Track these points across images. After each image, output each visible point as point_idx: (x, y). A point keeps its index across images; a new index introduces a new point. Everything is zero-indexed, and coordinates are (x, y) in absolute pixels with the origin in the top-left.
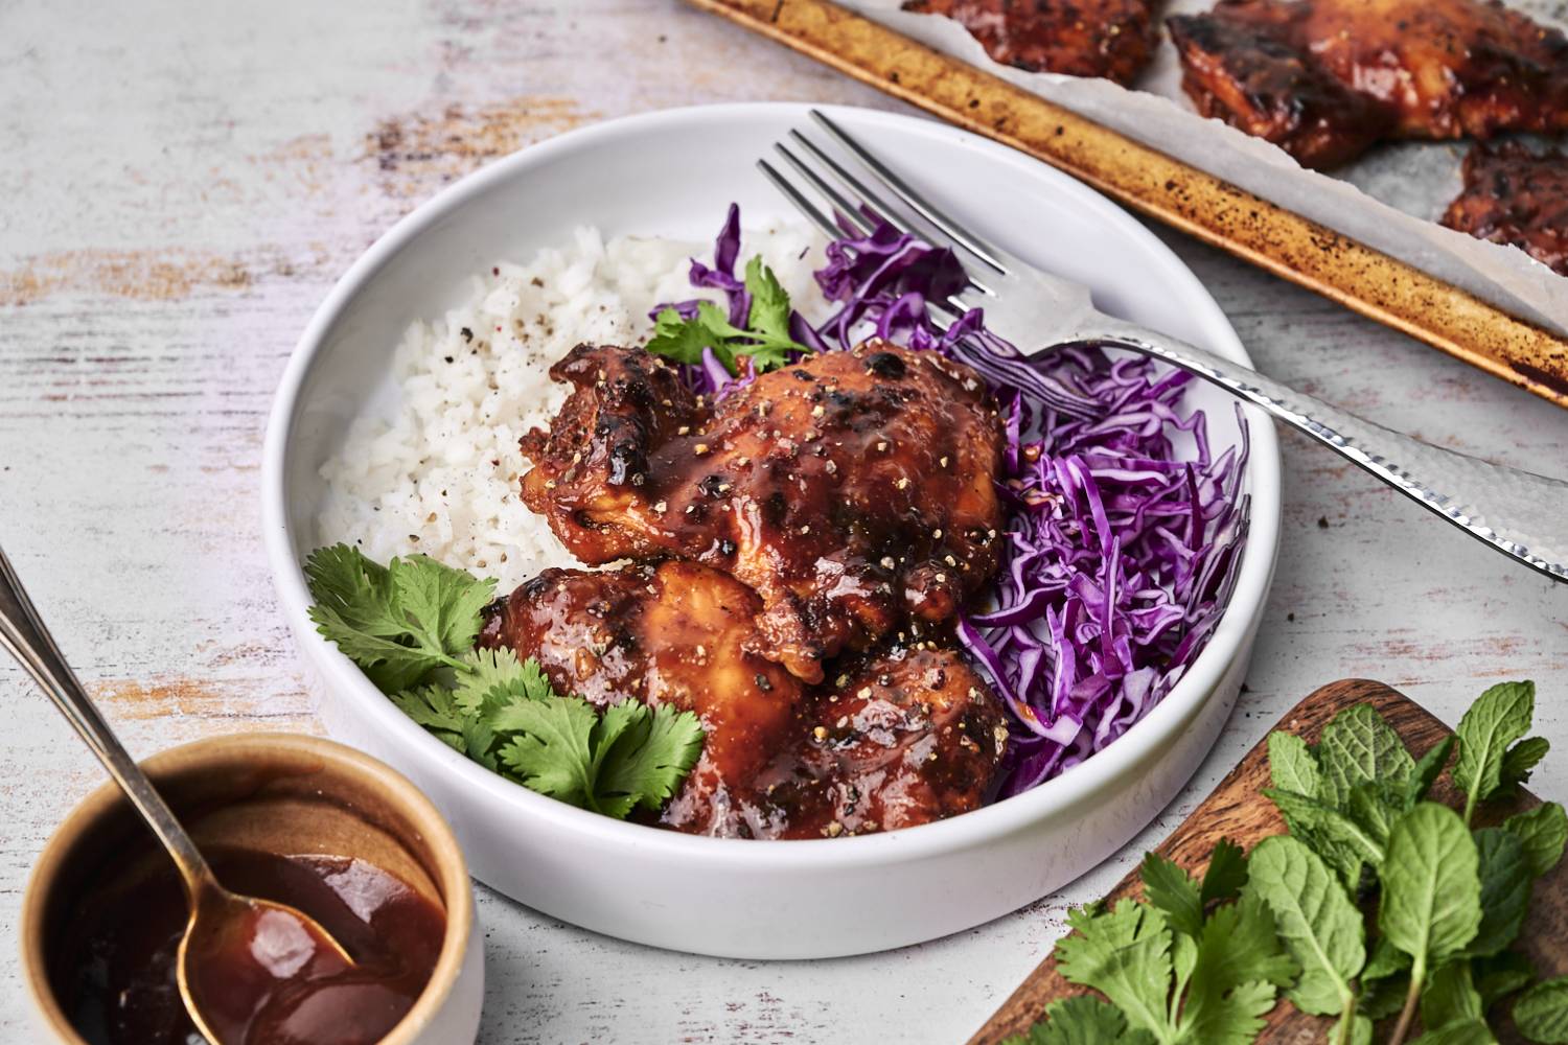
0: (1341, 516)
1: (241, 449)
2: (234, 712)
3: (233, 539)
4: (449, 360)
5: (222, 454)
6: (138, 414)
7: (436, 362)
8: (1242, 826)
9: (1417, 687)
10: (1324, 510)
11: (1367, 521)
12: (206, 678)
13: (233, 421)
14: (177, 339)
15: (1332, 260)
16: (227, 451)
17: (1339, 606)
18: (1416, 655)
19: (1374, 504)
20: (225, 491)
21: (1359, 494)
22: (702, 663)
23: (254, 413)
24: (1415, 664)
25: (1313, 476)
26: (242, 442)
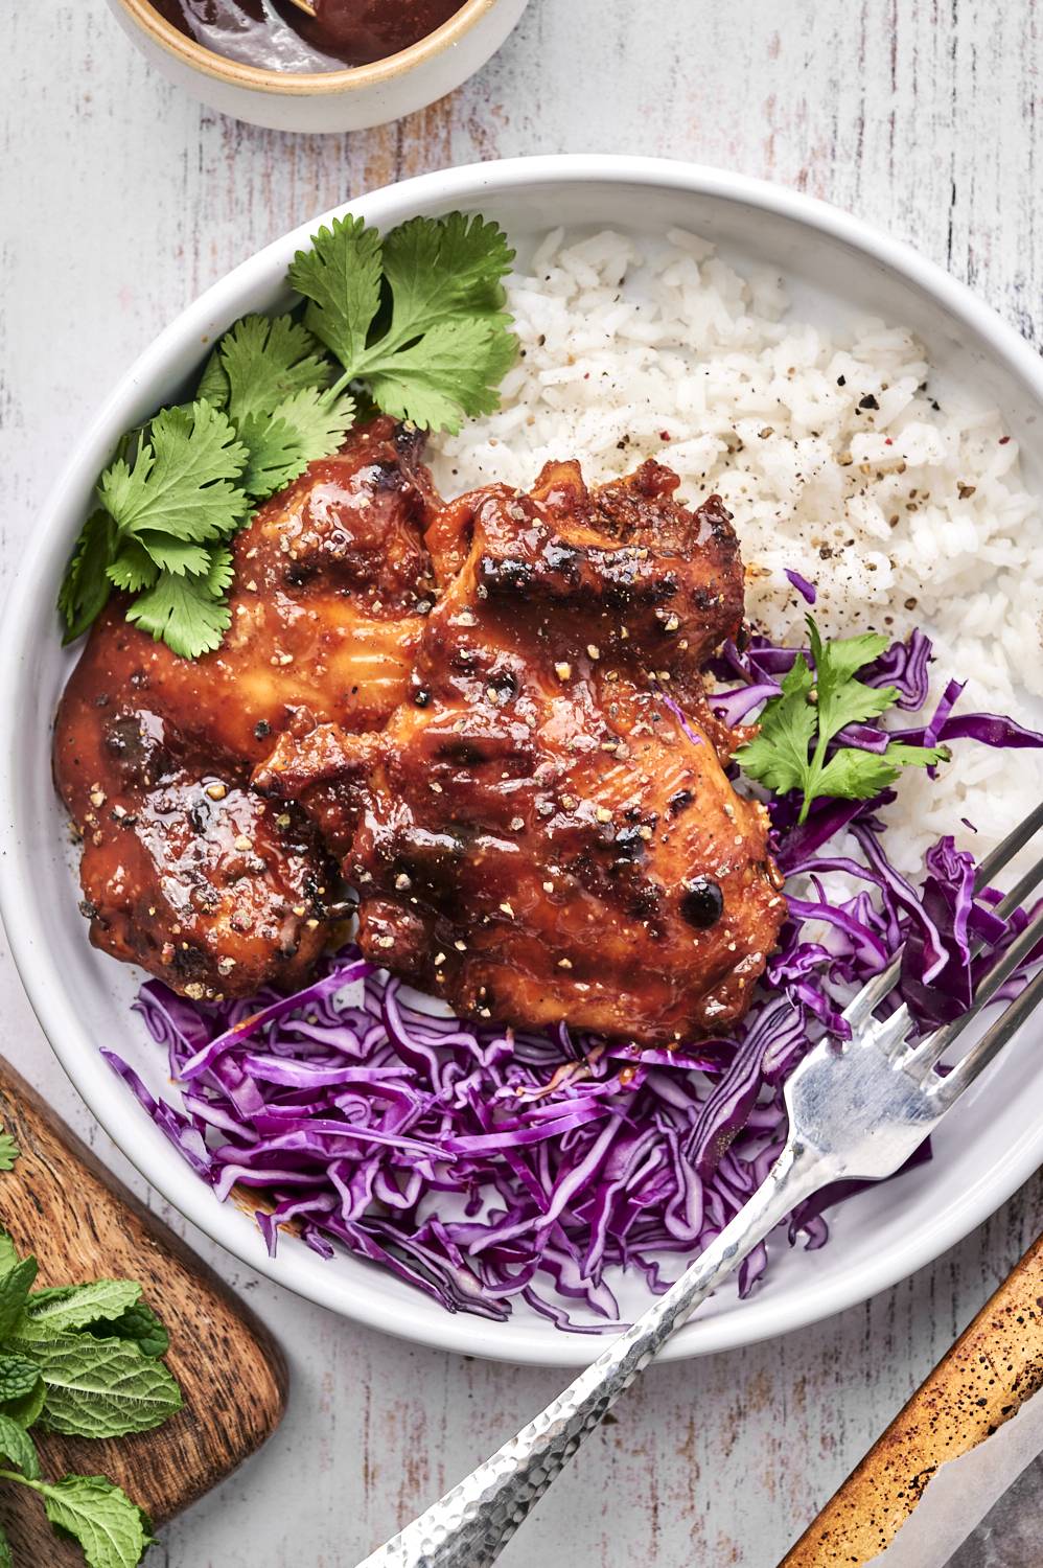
0: (618, 1443)
1: (803, 139)
2: (405, 151)
3: (661, 139)
4: (841, 381)
5: (794, 119)
6: (864, 16)
7: (842, 364)
8: (69, 1240)
9: (362, 1482)
10: (630, 1424)
11: (608, 1472)
12: (454, 118)
13: (847, 131)
14: (985, 56)
15: (897, 1488)
16: (798, 126)
17: (483, 1416)
18: (406, 1491)
19: (633, 1485)
20: (736, 124)
21: (651, 1470)
22: (274, 660)
23: (860, 155)
24: (395, 1487)
25: (687, 1421)
26: (812, 142)
